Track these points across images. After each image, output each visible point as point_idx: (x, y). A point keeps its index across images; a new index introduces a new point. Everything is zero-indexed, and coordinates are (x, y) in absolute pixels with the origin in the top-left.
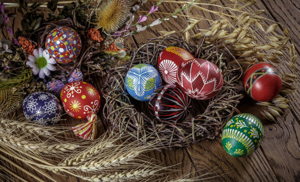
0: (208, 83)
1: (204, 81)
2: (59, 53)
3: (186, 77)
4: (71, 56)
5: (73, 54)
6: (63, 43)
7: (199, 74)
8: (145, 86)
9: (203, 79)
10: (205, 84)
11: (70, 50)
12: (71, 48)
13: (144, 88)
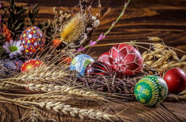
0: (130, 54)
1: (128, 52)
2: (28, 39)
3: (115, 49)
4: (36, 44)
5: (38, 43)
6: (32, 31)
7: (125, 47)
8: (84, 62)
9: (127, 50)
10: (128, 54)
11: (36, 38)
12: (37, 36)
13: (83, 64)
